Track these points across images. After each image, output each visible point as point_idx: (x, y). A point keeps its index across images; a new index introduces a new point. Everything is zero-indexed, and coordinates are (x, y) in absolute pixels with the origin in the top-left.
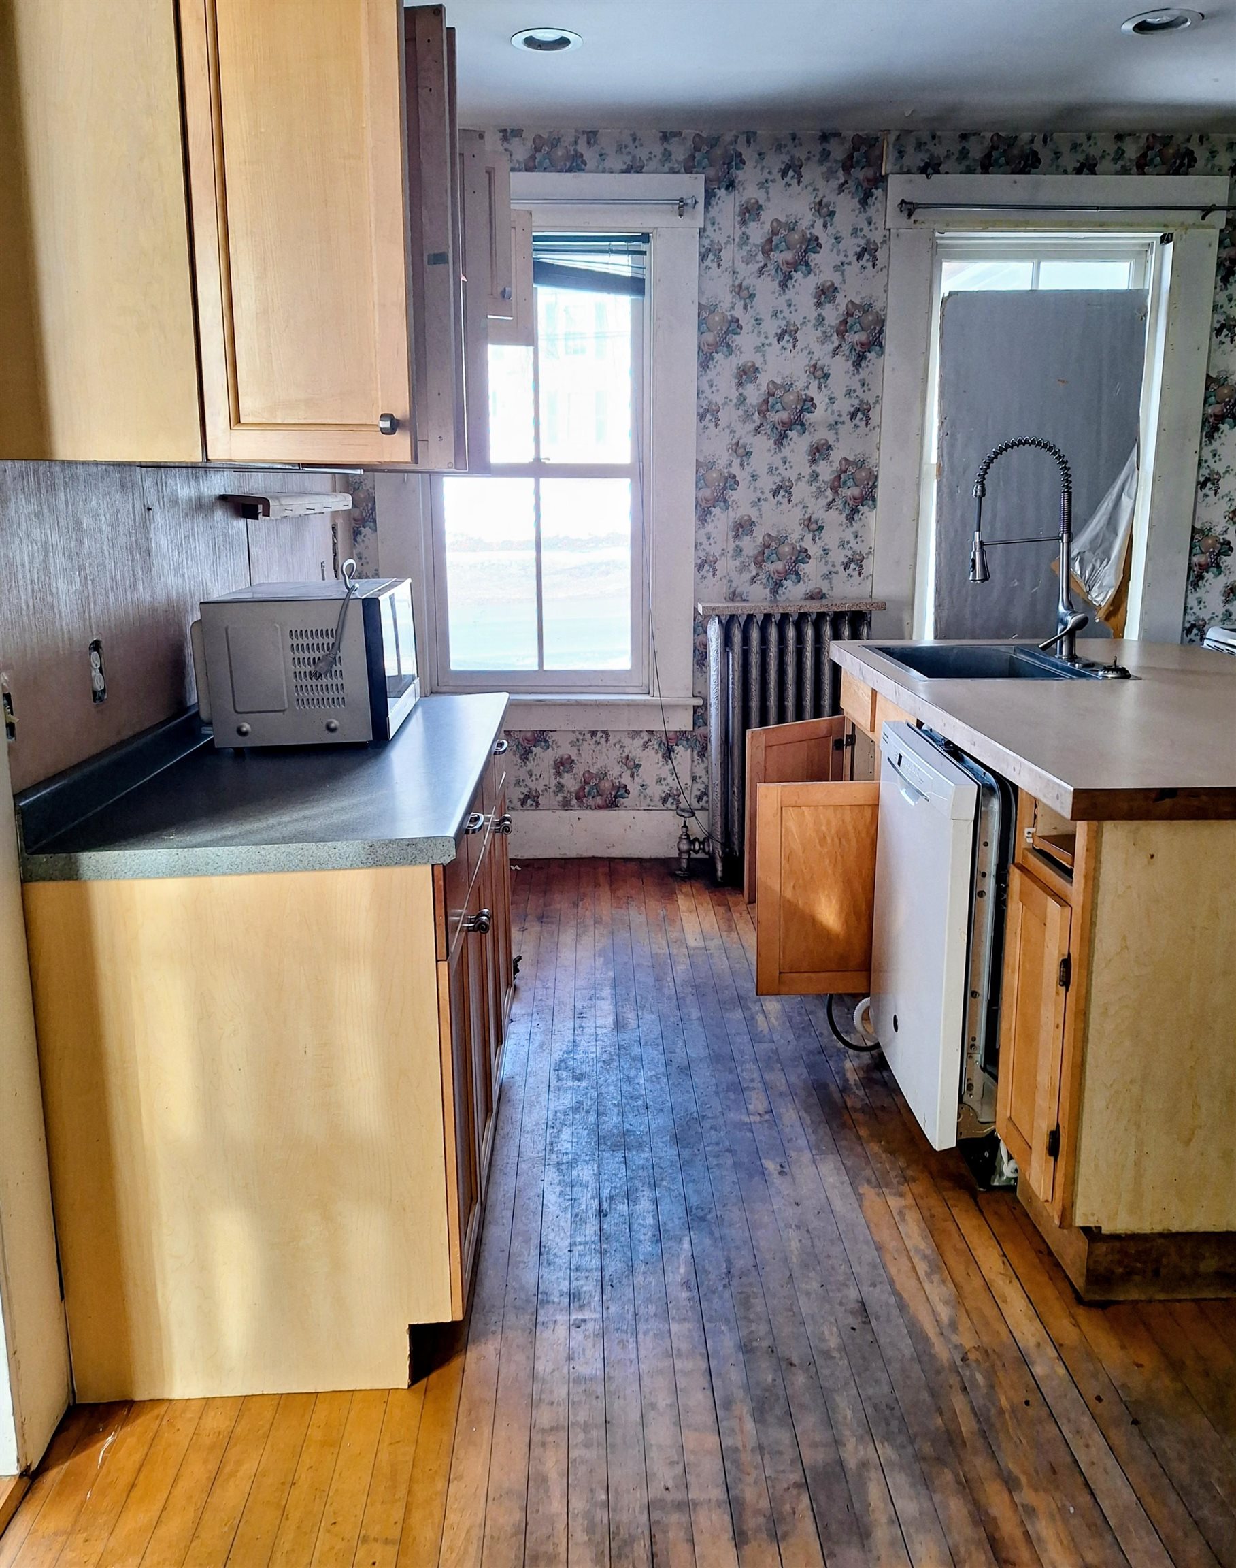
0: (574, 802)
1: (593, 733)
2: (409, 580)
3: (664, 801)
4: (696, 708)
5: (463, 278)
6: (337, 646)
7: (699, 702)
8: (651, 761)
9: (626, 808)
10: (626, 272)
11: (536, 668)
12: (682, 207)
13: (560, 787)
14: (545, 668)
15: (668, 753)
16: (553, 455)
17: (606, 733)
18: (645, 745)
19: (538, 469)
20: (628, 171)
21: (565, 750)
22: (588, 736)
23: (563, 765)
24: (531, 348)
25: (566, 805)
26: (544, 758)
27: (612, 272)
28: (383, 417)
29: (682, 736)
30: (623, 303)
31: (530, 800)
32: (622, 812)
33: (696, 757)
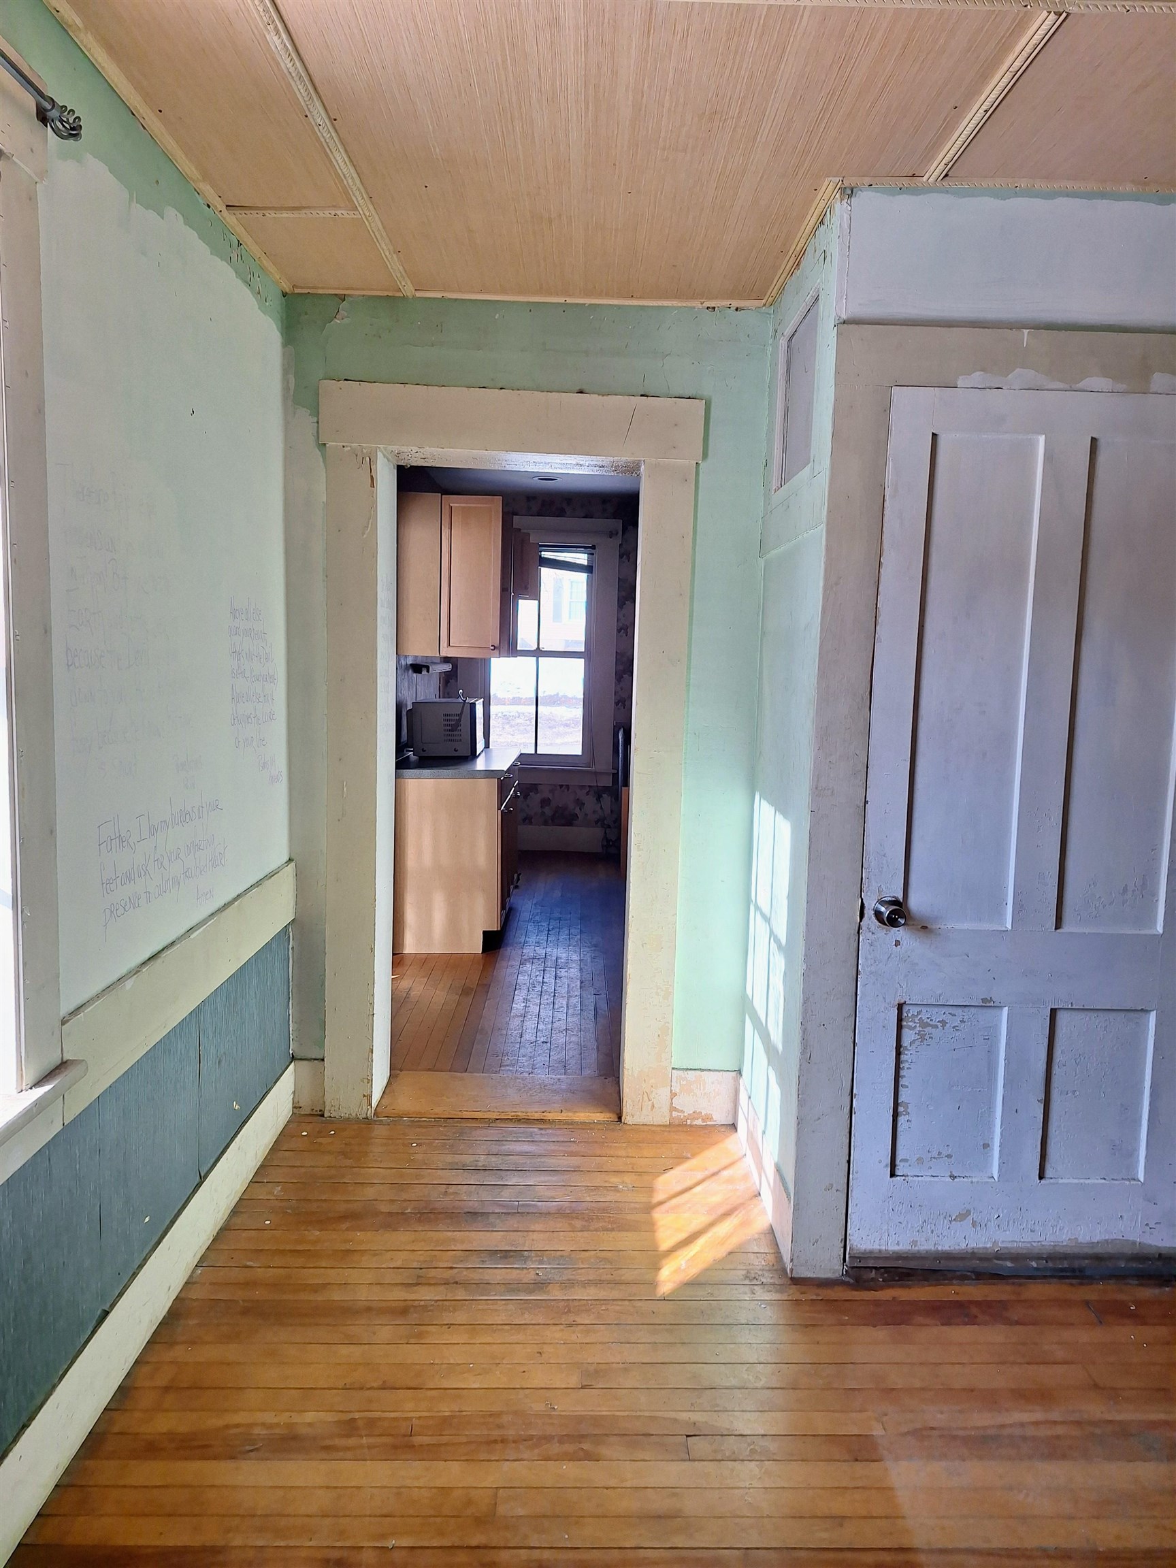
0: (550, 821)
1: (561, 786)
2: (482, 699)
3: (596, 822)
4: (613, 774)
5: (513, 594)
6: (460, 720)
7: (616, 772)
8: (590, 803)
9: (576, 826)
10: (585, 563)
11: (533, 752)
12: (612, 534)
13: (543, 813)
14: (538, 753)
15: (599, 798)
16: (545, 646)
17: (567, 786)
18: (587, 794)
19: (538, 653)
20: (585, 517)
21: (547, 794)
22: (559, 787)
23: (545, 802)
24: (537, 602)
25: (546, 823)
26: (535, 798)
27: (577, 562)
28: (492, 646)
29: (606, 789)
30: (583, 577)
31: (528, 820)
32: (574, 828)
33: (613, 800)
